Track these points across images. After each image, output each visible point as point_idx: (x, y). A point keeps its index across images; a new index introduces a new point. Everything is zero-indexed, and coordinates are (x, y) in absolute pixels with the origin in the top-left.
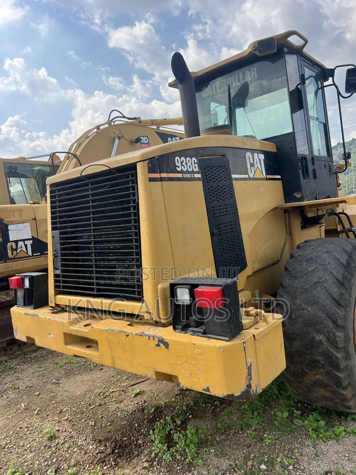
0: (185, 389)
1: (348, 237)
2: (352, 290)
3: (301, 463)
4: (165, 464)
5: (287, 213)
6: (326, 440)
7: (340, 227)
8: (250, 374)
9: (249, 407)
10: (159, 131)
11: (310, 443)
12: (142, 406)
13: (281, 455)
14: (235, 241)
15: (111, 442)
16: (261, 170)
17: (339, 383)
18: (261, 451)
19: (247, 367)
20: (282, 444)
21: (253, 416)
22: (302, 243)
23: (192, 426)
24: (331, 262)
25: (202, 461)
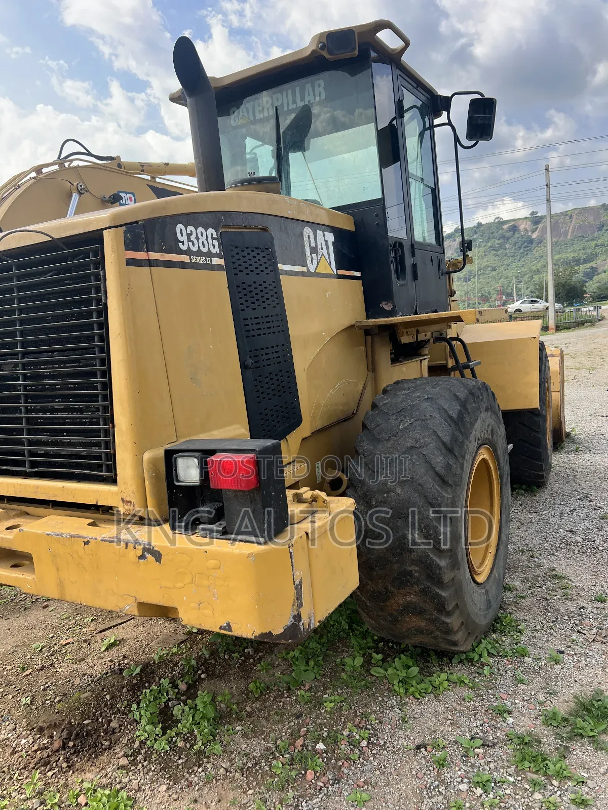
0: (195, 630)
1: (463, 376)
2: (464, 459)
3: (380, 735)
4: (158, 757)
5: (370, 335)
6: (419, 697)
7: (453, 361)
8: (299, 597)
9: (301, 653)
10: (156, 185)
11: (395, 703)
12: (119, 665)
13: (349, 725)
14: (282, 379)
15: (61, 730)
16: (328, 260)
17: (441, 607)
18: (319, 721)
19: (295, 586)
20: (351, 709)
21: (308, 668)
22: (391, 385)
23: (206, 691)
24: (434, 414)
25: (220, 747)
